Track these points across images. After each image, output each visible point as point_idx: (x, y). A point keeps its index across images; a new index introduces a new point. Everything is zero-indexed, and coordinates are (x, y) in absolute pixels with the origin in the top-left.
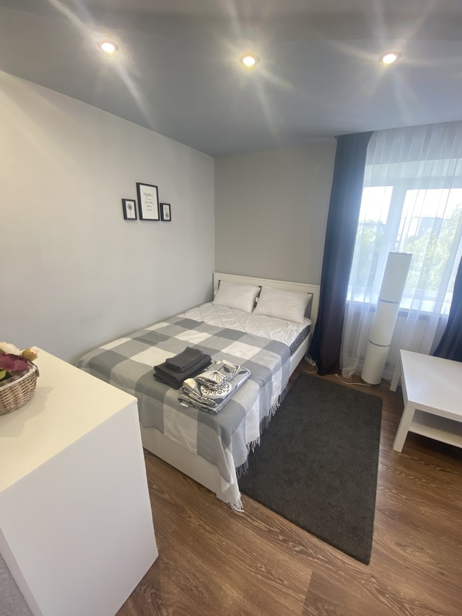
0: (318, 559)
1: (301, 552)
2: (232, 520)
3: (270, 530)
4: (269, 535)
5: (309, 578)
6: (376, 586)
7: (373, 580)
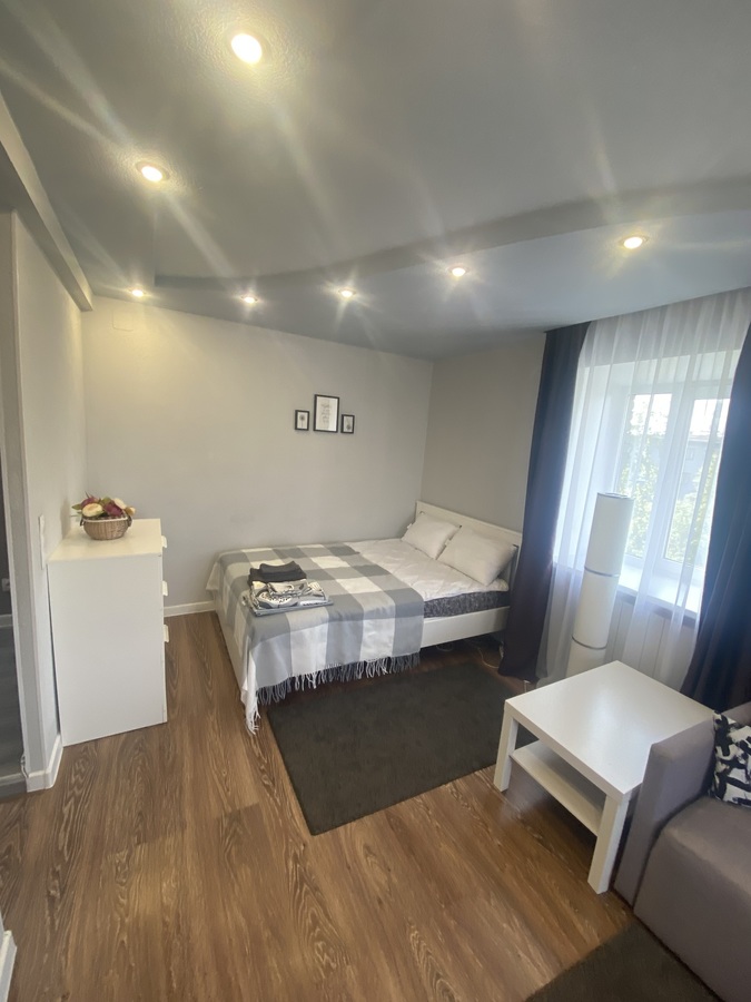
0: (275, 800)
1: (267, 786)
2: (239, 734)
3: (260, 758)
4: (255, 760)
5: (251, 804)
6: (298, 852)
7: (302, 848)
